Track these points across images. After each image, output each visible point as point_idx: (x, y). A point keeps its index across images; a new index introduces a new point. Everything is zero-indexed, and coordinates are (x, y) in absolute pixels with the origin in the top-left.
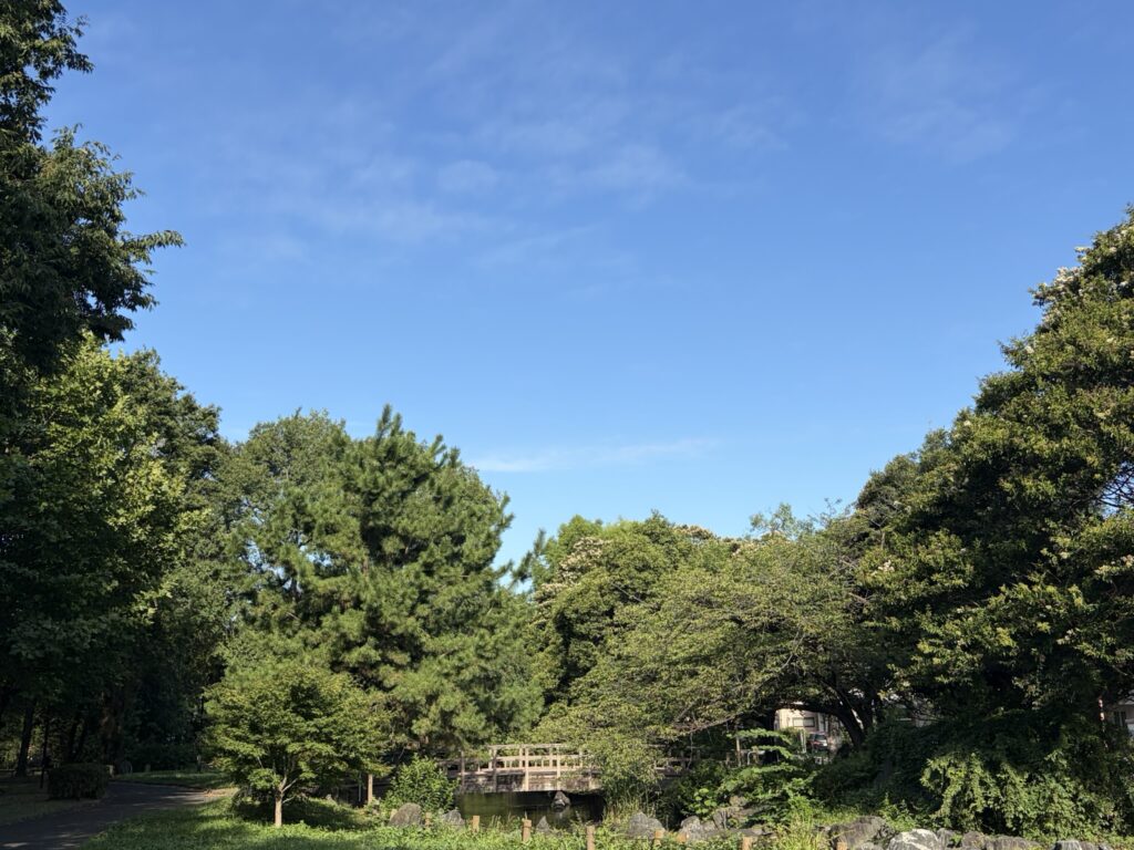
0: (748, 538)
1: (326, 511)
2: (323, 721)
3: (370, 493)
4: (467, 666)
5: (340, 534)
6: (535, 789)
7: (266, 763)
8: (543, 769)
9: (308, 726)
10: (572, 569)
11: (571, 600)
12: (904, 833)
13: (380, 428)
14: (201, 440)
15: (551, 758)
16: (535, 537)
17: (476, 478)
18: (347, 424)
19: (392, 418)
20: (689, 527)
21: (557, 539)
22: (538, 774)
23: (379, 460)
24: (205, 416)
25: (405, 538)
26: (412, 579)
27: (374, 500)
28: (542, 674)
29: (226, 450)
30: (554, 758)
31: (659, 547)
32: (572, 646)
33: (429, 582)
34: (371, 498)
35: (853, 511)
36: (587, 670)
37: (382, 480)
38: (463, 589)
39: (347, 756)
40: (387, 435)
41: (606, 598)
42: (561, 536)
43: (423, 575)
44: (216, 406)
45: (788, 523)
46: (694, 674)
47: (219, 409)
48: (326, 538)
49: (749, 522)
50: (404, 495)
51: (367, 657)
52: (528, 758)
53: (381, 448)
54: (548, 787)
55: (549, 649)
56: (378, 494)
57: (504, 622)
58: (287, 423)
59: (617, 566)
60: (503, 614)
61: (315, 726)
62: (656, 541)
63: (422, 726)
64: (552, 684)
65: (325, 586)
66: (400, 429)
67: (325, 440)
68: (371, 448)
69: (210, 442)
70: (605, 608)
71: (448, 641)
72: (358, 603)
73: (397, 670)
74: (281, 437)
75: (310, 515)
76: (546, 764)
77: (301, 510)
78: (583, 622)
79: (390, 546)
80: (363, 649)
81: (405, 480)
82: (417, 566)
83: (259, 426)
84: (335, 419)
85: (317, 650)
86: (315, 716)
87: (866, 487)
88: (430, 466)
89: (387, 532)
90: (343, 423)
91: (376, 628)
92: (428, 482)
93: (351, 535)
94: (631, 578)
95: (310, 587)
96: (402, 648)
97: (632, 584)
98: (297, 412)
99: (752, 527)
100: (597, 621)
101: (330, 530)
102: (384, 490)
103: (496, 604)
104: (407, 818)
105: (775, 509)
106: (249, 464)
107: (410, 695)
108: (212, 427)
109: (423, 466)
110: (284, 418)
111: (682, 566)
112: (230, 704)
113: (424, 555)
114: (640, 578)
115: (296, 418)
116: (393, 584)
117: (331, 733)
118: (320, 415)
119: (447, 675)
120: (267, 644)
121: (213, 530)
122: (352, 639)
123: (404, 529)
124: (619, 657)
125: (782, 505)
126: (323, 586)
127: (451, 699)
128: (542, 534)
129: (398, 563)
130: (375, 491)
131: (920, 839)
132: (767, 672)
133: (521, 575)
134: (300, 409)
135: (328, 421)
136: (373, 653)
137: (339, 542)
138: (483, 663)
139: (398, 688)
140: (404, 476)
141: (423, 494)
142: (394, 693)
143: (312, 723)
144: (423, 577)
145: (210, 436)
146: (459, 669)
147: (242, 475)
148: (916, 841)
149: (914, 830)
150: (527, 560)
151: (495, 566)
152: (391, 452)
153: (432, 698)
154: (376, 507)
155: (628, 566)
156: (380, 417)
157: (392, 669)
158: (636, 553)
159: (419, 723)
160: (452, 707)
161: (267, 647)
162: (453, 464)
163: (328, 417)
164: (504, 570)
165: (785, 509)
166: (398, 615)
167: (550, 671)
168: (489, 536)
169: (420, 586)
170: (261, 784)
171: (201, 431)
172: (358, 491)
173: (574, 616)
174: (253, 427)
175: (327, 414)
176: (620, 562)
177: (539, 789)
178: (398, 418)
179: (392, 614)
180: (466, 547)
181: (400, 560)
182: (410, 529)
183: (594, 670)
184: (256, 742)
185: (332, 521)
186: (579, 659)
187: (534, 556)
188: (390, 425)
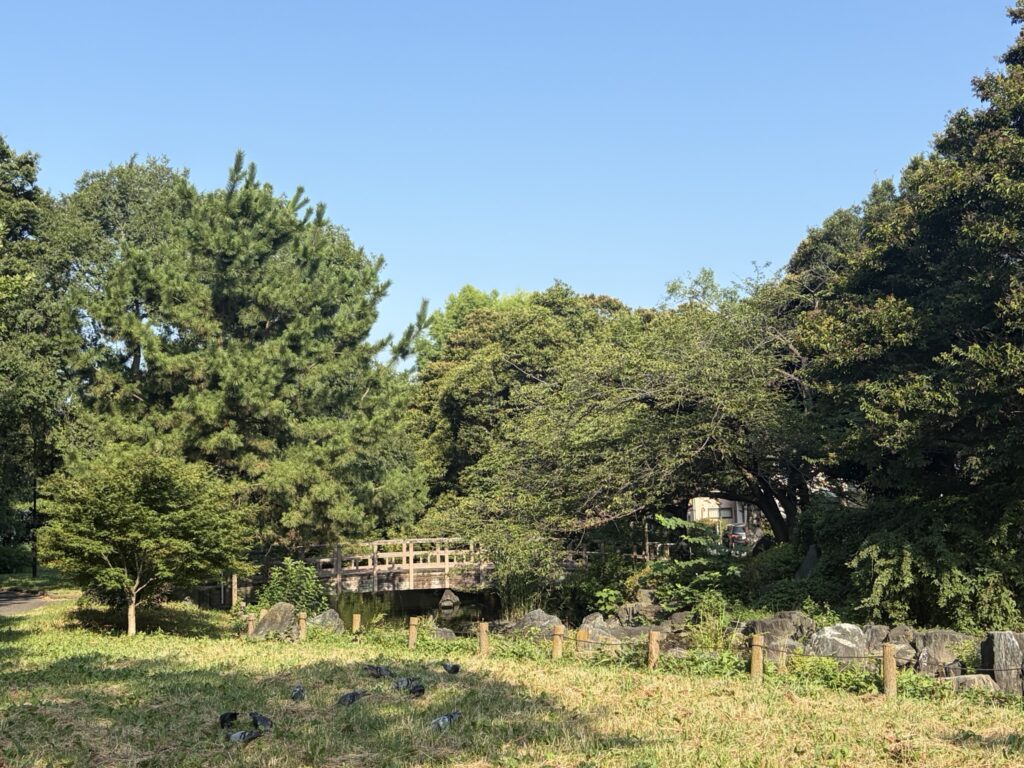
0: (662, 307)
1: (172, 277)
2: (181, 514)
3: (224, 255)
4: (343, 452)
5: (189, 304)
6: (420, 587)
7: (115, 560)
8: (429, 565)
9: (163, 520)
10: (462, 344)
11: (460, 380)
12: (826, 628)
13: (232, 179)
14: (17, 193)
15: (438, 553)
16: (418, 309)
17: (346, 238)
18: (191, 175)
19: (245, 167)
20: (597, 297)
21: (444, 311)
22: (424, 571)
23: (233, 217)
24: (21, 164)
25: (265, 308)
26: (277, 354)
27: (230, 263)
28: (428, 463)
29: (48, 203)
30: (442, 553)
31: (560, 318)
32: (462, 430)
33: (295, 360)
34: (225, 261)
35: (785, 275)
36: (476, 458)
37: (237, 240)
38: (335, 367)
39: (208, 552)
40: (241, 185)
41: (500, 377)
42: (448, 308)
43: (289, 351)
44: (34, 153)
45: (709, 291)
46: (599, 461)
47: (37, 156)
48: (175, 309)
49: (666, 289)
50: (262, 258)
51: (227, 442)
52: (412, 554)
53: (234, 202)
54: (436, 585)
55: (435, 434)
56: (234, 257)
57: (384, 404)
58: (120, 173)
59: (514, 341)
60: (383, 395)
61: (171, 520)
62: (558, 313)
63: (292, 519)
64: (439, 472)
65: (174, 364)
66: (255, 181)
67: (165, 193)
68: (221, 203)
69: (29, 196)
70: (498, 388)
71: (319, 425)
72: (214, 382)
73: (262, 459)
74: (114, 187)
75: (153, 281)
76: (433, 559)
77: (142, 274)
78: (474, 404)
79: (248, 318)
80: (223, 433)
81: (265, 239)
82: (282, 341)
83: (86, 175)
84: (177, 168)
85: (169, 437)
86: (172, 510)
87: (800, 248)
88: (292, 223)
89: (244, 302)
90: (186, 173)
91: (236, 411)
92: (292, 243)
93: (202, 304)
94: (529, 354)
95: (158, 364)
96: (266, 434)
97: (531, 361)
98: (132, 159)
99: (667, 295)
100: (489, 403)
101: (179, 299)
102: (239, 251)
103: (374, 384)
104: (279, 619)
105: (696, 275)
106: (78, 221)
107: (277, 484)
108: (29, 177)
109: (283, 224)
110: (116, 167)
111: (589, 339)
112: (73, 497)
113: (291, 327)
114: (539, 354)
115: (131, 166)
116: (255, 361)
117: (190, 527)
118: (159, 163)
119: (320, 463)
120: (108, 428)
121: (39, 298)
122: (209, 422)
123: (265, 297)
124: (515, 443)
125: (704, 271)
126: (172, 363)
127: (325, 489)
128: (425, 304)
129: (259, 337)
130: (230, 253)
131: (845, 634)
132: (679, 457)
133: (402, 351)
134: (135, 156)
135: (170, 170)
136: (234, 437)
137: (190, 314)
138: (360, 449)
139: (265, 476)
140: (262, 236)
141: (283, 259)
142: (261, 482)
143: (167, 517)
144: (290, 353)
145: (28, 188)
146: (333, 456)
147: (69, 233)
148: (839, 637)
149: (838, 625)
150: (409, 334)
151: (372, 340)
152: (245, 206)
153: (302, 489)
154: (232, 272)
155: (526, 340)
156: (233, 166)
157: (255, 457)
158: (535, 326)
159: (289, 514)
160: (327, 496)
161: (110, 432)
162: (319, 222)
163: (169, 165)
164: (383, 344)
165: (708, 275)
166: (262, 397)
167: (437, 459)
168: (364, 304)
169: (286, 363)
170: (112, 585)
171: (17, 182)
172: (209, 253)
173: (463, 396)
174: (80, 177)
175: (168, 161)
176: (517, 337)
177: (426, 587)
178: (253, 168)
179: (254, 396)
180: (338, 318)
181: (261, 334)
182: (272, 296)
183: (485, 457)
184: (105, 540)
185: (179, 288)
186: (470, 444)
187: (416, 329)
188: (245, 174)
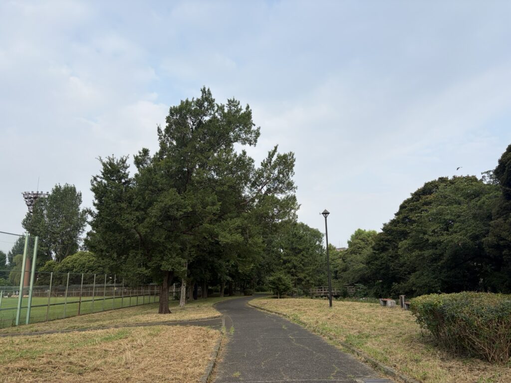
25: (299, 250)
73: (299, 273)
79: (296, 251)
82: (301, 255)
113: (302, 252)
119: (307, 274)
139: (299, 276)
166: (298, 264)
169: (302, 258)
182: (299, 247)
